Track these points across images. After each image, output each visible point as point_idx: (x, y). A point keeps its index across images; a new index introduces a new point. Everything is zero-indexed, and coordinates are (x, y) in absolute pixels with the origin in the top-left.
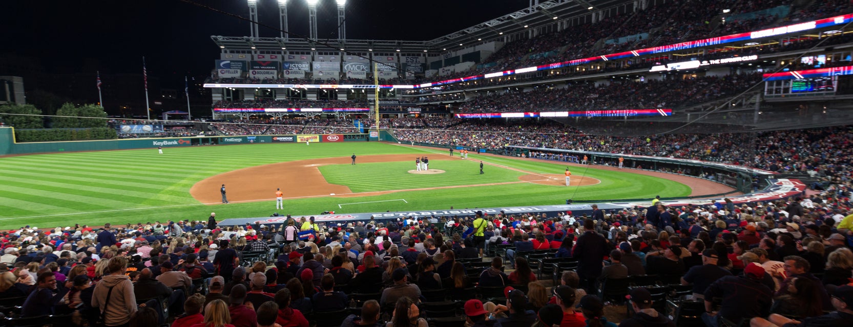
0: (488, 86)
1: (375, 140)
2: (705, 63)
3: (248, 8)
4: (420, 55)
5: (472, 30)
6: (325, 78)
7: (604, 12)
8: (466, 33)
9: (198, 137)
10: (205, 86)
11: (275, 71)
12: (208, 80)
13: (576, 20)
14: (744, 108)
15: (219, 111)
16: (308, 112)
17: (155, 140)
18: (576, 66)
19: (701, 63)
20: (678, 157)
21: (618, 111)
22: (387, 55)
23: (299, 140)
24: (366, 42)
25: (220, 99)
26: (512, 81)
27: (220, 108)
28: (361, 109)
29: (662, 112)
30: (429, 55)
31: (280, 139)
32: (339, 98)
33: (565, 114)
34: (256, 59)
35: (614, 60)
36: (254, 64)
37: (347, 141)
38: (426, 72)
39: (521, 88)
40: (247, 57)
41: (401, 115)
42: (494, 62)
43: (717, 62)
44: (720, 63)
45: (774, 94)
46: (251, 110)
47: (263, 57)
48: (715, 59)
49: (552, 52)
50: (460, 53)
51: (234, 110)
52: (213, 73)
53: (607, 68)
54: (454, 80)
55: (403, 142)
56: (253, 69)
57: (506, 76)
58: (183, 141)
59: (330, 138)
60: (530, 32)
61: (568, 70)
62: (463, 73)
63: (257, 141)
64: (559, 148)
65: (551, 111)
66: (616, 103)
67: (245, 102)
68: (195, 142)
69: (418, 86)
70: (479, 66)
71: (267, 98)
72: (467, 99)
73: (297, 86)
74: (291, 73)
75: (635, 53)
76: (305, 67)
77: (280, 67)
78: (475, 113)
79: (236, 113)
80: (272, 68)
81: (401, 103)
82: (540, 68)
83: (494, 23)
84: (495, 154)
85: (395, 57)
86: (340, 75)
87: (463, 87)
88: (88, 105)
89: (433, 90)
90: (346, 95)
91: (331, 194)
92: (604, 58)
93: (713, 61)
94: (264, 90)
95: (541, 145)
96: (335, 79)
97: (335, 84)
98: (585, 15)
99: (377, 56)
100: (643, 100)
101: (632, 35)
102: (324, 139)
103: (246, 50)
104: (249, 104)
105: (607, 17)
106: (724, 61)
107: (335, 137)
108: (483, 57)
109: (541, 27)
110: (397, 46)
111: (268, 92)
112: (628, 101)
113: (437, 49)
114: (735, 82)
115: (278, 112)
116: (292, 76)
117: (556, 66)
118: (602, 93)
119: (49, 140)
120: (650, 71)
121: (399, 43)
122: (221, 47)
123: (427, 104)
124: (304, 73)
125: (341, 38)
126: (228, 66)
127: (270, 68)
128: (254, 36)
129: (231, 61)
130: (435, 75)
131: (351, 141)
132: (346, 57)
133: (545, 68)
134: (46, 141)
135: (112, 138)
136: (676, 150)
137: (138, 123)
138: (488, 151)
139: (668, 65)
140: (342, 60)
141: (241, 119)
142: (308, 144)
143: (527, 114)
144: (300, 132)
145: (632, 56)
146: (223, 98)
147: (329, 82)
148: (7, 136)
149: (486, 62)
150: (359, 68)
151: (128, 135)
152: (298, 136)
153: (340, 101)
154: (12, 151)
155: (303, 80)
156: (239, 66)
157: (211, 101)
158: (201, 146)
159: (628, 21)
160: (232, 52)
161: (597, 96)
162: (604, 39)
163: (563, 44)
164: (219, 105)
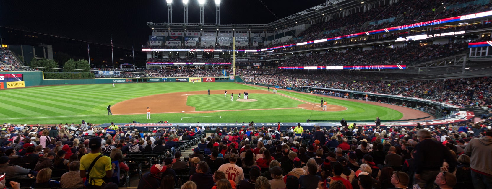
0: (298, 50)
1: (233, 81)
2: (430, 36)
3: (167, 7)
4: (262, 32)
5: (291, 17)
6: (207, 45)
7: (371, 5)
8: (288, 19)
9: (136, 78)
10: (143, 50)
11: (180, 42)
12: (145, 47)
13: (354, 10)
14: (455, 65)
15: (149, 64)
16: (197, 65)
17: (114, 79)
18: (351, 38)
19: (428, 36)
20: (405, 95)
21: (373, 66)
22: (243, 32)
23: (190, 81)
24: (231, 25)
25: (151, 57)
26: (313, 48)
27: (150, 62)
28: (227, 64)
29: (400, 67)
30: (267, 32)
31: (180, 80)
32: (215, 57)
33: (341, 68)
34: (170, 35)
35: (374, 34)
36: (169, 38)
37: (217, 82)
38: (265, 42)
39: (319, 52)
40: (165, 34)
41: (249, 67)
42: (303, 36)
43: (438, 35)
44: (440, 36)
45: (475, 56)
46: (166, 63)
47: (174, 34)
48: (437, 33)
49: (337, 30)
50: (285, 31)
51: (157, 63)
52: (148, 43)
53: (370, 39)
54: (279, 47)
55: (247, 83)
56: (168, 40)
57: (309, 45)
58: (129, 80)
59: (208, 80)
60: (326, 18)
61: (346, 41)
62: (285, 42)
63: (168, 81)
64: (334, 88)
65: (333, 65)
66: (373, 61)
67: (164, 59)
68: (134, 81)
69: (259, 51)
70: (295, 39)
71: (176, 57)
72: (287, 58)
73: (191, 50)
74: (189, 43)
75: (386, 30)
76: (197, 39)
77: (183, 40)
78: (289, 66)
79: (159, 65)
80: (179, 40)
81: (250, 60)
82: (329, 40)
83: (304, 13)
84: (296, 91)
85: (248, 33)
86: (215, 44)
87: (284, 51)
88: (81, 60)
89: (268, 53)
90: (218, 55)
91: (183, 112)
92: (367, 33)
93: (436, 35)
94: (175, 52)
95: (324, 86)
96: (212, 46)
97: (212, 49)
98: (359, 7)
99: (237, 33)
100: (389, 59)
101: (386, 18)
102: (204, 80)
103: (166, 30)
104: (166, 60)
105: (373, 8)
106: (443, 35)
107: (210, 79)
108: (297, 33)
109: (333, 15)
110: (249, 27)
111: (177, 53)
112: (381, 60)
113: (272, 29)
114: (450, 48)
115: (181, 65)
116: (189, 45)
117: (338, 38)
118: (366, 54)
119: (61, 78)
120: (396, 41)
121: (250, 25)
122: (153, 29)
123: (264, 61)
124: (195, 42)
125: (217, 23)
126: (155, 39)
127: (177, 40)
128: (170, 22)
129: (157, 37)
130: (270, 44)
131: (219, 82)
132: (220, 34)
133: (331, 39)
134: (59, 79)
135: (92, 78)
136: (405, 91)
137: (106, 70)
138: (292, 89)
139: (407, 37)
140: (217, 35)
141: (161, 68)
142: (194, 83)
143: (319, 67)
144: (191, 77)
145: (385, 32)
146: (152, 57)
147: (209, 48)
148: (40, 76)
149: (298, 36)
150: (226, 40)
151: (101, 76)
152: (190, 79)
153: (215, 58)
154: (42, 84)
155: (195, 47)
156: (161, 39)
157: (146, 58)
158: (137, 83)
159: (385, 10)
160: (158, 31)
161: (362, 56)
162: (369, 22)
163: (344, 25)
164: (150, 60)
